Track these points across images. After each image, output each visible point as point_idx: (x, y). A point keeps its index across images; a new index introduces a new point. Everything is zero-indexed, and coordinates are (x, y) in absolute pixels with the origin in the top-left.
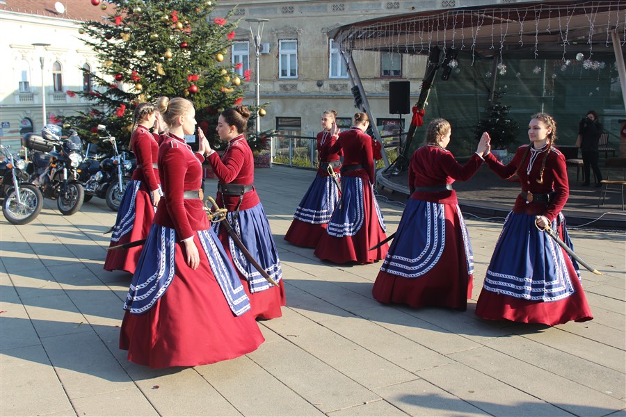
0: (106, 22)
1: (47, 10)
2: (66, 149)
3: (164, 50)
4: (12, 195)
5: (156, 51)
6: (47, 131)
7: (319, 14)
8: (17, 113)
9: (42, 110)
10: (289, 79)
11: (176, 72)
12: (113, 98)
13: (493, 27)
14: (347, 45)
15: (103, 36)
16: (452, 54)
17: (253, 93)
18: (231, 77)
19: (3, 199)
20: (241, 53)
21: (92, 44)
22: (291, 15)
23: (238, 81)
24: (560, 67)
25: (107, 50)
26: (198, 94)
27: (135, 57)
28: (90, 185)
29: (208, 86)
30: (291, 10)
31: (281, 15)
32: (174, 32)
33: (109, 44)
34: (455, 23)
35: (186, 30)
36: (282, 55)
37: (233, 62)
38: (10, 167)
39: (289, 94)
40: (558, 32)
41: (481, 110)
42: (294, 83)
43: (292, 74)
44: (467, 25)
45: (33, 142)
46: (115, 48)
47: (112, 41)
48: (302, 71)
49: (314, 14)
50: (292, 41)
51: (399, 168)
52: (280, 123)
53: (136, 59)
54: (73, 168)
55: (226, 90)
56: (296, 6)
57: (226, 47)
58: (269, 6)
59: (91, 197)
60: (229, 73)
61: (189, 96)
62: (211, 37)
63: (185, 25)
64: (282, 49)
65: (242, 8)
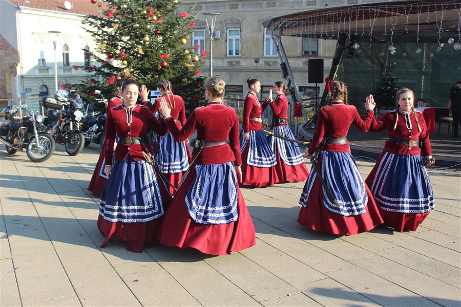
0: (101, 16)
1: (59, 7)
2: (71, 108)
3: (143, 36)
4: (33, 141)
5: (137, 37)
6: (59, 94)
7: (257, 9)
8: (37, 81)
9: (55, 80)
10: (235, 58)
11: (152, 52)
12: (106, 71)
13: (386, 19)
14: (277, 32)
15: (99, 26)
16: (355, 39)
17: (208, 67)
18: (192, 56)
19: (27, 144)
20: (199, 38)
21: (91, 32)
22: (236, 10)
23: (197, 58)
24: (436, 49)
25: (101, 36)
26: (168, 68)
27: (122, 41)
28: (89, 134)
29: (175, 62)
30: (236, 7)
31: (229, 10)
32: (150, 23)
33: (103, 32)
34: (357, 16)
35: (159, 21)
36: (229, 40)
37: (193, 44)
38: (32, 121)
39: (234, 68)
40: (435, 23)
41: (377, 80)
42: (238, 60)
43: (236, 54)
44: (367, 17)
45: (48, 103)
46: (108, 34)
47: (106, 29)
48: (244, 52)
49: (253, 10)
50: (237, 29)
51: (315, 123)
52: (227, 90)
53: (122, 43)
54: (77, 121)
55: (189, 65)
57: (188, 34)
58: (220, 4)
59: (90, 143)
60: (190, 53)
61: (162, 69)
62: (177, 26)
63: (158, 18)
64: (229, 35)
65: (200, 5)
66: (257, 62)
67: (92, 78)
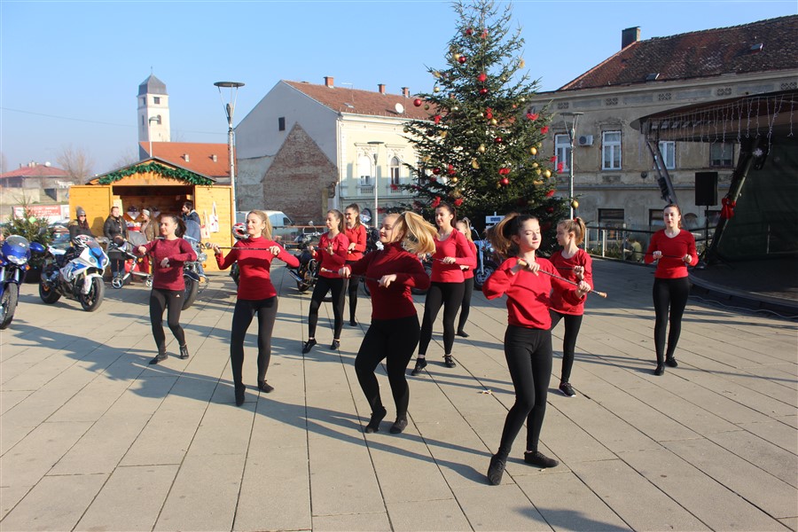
0: (429, 121)
1: (388, 111)
3: (479, 145)
7: (644, 104)
10: (613, 171)
11: (489, 165)
12: (433, 190)
14: (653, 137)
15: (425, 134)
17: (567, 185)
18: (541, 170)
20: (564, 146)
21: (415, 142)
22: (613, 107)
23: (548, 173)
25: (428, 146)
26: (509, 185)
27: (452, 152)
29: (520, 179)
30: (615, 102)
31: (605, 107)
32: (489, 128)
33: (430, 141)
34: (749, 111)
35: (501, 126)
36: (606, 147)
37: (556, 154)
39: (612, 185)
42: (618, 174)
43: (615, 166)
44: (763, 113)
46: (435, 144)
47: (432, 138)
48: (626, 163)
49: (638, 105)
50: (616, 132)
52: (602, 215)
53: (454, 155)
55: (535, 182)
56: (621, 98)
57: (539, 141)
58: (592, 99)
60: (540, 166)
61: (501, 188)
62: (523, 132)
63: (500, 122)
64: (606, 140)
65: (566, 102)
66: (644, 176)
67: (416, 200)
